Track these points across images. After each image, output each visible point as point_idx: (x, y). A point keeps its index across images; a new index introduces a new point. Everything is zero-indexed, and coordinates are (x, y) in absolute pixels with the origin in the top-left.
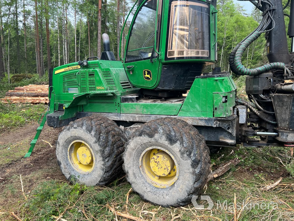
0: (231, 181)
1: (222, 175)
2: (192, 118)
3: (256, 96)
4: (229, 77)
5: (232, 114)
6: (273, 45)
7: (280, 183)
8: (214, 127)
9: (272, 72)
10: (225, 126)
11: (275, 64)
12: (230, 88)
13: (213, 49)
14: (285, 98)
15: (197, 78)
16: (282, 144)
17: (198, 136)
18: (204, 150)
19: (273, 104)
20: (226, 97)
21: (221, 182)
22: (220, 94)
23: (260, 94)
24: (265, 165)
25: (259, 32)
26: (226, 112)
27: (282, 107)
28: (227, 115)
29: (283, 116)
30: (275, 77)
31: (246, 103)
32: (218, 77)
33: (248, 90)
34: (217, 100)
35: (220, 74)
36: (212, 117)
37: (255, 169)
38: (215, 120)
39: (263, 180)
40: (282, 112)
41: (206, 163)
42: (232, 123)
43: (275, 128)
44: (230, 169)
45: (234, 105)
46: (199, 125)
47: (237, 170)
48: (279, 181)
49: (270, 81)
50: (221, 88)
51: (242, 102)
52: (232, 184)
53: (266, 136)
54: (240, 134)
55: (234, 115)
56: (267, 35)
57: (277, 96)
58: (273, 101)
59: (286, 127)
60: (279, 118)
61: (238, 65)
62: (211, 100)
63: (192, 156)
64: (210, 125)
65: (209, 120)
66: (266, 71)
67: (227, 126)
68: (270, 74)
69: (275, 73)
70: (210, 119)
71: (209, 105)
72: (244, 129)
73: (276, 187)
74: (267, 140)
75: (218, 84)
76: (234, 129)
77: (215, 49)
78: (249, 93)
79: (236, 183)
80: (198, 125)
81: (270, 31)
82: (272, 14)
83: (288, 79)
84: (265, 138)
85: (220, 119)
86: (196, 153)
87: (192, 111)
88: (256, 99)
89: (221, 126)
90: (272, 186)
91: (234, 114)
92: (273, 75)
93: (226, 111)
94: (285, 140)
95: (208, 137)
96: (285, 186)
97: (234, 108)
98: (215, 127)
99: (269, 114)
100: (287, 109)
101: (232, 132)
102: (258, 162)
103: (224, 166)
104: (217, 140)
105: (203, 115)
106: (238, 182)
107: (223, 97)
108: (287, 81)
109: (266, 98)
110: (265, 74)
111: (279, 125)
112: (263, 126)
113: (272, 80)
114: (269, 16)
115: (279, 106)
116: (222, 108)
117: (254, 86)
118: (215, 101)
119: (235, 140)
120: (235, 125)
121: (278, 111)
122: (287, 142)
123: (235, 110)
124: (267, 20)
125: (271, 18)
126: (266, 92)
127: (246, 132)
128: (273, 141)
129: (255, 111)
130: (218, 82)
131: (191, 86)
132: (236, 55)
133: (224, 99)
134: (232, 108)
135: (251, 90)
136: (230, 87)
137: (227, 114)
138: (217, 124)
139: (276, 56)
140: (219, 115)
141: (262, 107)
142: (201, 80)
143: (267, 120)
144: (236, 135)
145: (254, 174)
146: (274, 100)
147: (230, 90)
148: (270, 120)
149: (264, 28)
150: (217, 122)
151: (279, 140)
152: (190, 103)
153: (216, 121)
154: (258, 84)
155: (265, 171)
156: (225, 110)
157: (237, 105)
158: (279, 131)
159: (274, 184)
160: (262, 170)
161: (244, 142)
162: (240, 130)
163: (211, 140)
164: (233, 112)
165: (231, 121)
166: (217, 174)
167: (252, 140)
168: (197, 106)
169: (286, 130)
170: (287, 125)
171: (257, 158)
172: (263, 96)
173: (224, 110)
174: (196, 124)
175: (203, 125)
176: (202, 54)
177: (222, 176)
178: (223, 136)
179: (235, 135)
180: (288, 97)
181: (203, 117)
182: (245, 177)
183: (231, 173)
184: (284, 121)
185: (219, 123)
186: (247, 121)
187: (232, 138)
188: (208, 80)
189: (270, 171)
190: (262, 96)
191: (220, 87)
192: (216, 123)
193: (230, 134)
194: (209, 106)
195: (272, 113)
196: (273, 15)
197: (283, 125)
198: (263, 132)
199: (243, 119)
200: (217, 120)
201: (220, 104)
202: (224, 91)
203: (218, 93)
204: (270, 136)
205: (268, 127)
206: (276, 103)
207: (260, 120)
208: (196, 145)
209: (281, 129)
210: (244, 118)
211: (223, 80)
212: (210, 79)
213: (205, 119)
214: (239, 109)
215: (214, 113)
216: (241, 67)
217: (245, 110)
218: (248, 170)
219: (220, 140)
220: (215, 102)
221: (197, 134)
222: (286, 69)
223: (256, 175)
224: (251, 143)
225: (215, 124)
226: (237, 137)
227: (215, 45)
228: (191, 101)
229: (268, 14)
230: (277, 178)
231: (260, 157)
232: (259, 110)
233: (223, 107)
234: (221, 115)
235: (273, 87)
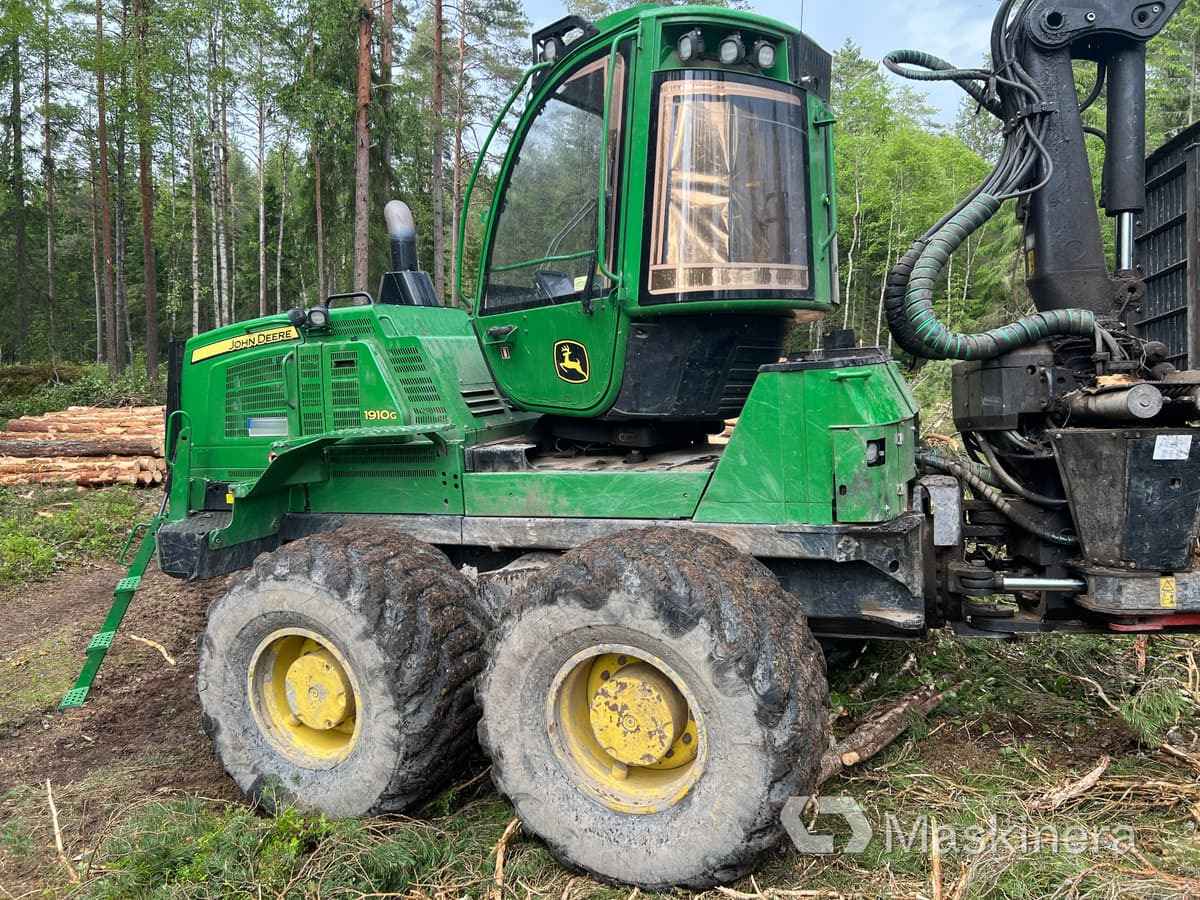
0: (912, 776)
1: (874, 756)
2: (751, 530)
3: (995, 438)
4: (889, 366)
5: (905, 510)
6: (1049, 242)
7: (1101, 779)
8: (838, 560)
9: (1049, 344)
10: (879, 556)
11: (1060, 314)
12: (892, 408)
13: (823, 259)
14: (1103, 444)
15: (766, 370)
16: (1101, 622)
17: (779, 597)
18: (803, 654)
19: (1061, 469)
20: (881, 444)
21: (873, 783)
22: (856, 431)
23: (1010, 431)
24: (1039, 709)
25: (995, 197)
26: (882, 501)
27: (1094, 477)
28: (886, 513)
29: (1101, 513)
30: (1060, 364)
31: (958, 468)
32: (845, 366)
33: (962, 415)
34: (847, 456)
35: (854, 357)
36: (827, 523)
37: (1003, 727)
38: (841, 535)
39: (1035, 768)
40: (1094, 498)
41: (812, 706)
42: (907, 544)
43: (1070, 562)
44: (906, 731)
45: (912, 476)
46: (781, 553)
47: (934, 735)
48: (1098, 771)
49: (1045, 381)
50: (859, 411)
51: (941, 462)
52: (918, 790)
53: (1039, 591)
54: (938, 589)
55: (913, 512)
56: (1024, 208)
57: (1073, 435)
58: (1057, 455)
59: (1113, 557)
60: (1083, 521)
61: (921, 321)
62: (824, 457)
63: (760, 678)
64: (822, 555)
65: (818, 535)
66: (1028, 341)
67: (889, 555)
68: (1044, 352)
69: (1060, 351)
70: (820, 531)
71: (815, 477)
72: (955, 566)
73: (1089, 796)
74: (1041, 608)
75: (847, 395)
76: (917, 567)
77: (831, 262)
78: (965, 426)
79: (930, 786)
80: (773, 555)
81: (1034, 193)
82: (1041, 128)
83: (1111, 373)
84: (1036, 603)
85: (860, 528)
86: (773, 667)
87: (748, 498)
88: (996, 449)
89: (864, 558)
90: (1074, 793)
91: (914, 509)
92: (1054, 356)
93: (883, 497)
94: (1111, 606)
95: (816, 604)
96: (1124, 789)
97: (911, 485)
98: (843, 560)
99: (1047, 509)
100: (1112, 484)
101: (909, 579)
102: (1012, 700)
103: (882, 720)
104: (855, 615)
105: (796, 516)
106: (939, 779)
107: (869, 442)
108: (1107, 381)
109: (1031, 447)
110: (1023, 353)
111: (1087, 549)
112: (1025, 554)
113: (1049, 376)
114: (1028, 137)
115: (1082, 475)
116: (865, 485)
117: (985, 401)
118: (838, 459)
119: (919, 611)
120: (919, 552)
121: (1079, 495)
122: (1119, 612)
123: (914, 496)
124: (1023, 152)
125: (1035, 145)
126: (1031, 423)
127: (961, 577)
128: (1065, 611)
129: (995, 497)
130: (846, 385)
131: (742, 404)
132: (913, 284)
133: (872, 453)
134: (903, 488)
135: (972, 415)
136: (892, 404)
137: (887, 508)
138: (850, 550)
139: (1062, 287)
140: (855, 513)
141: (1017, 481)
142: (781, 379)
143: (1039, 530)
144: (925, 590)
145: (998, 746)
146: (1063, 454)
147: (895, 417)
148: (1051, 531)
149: (1010, 179)
150: (848, 542)
151: (1091, 607)
152: (741, 467)
153: (845, 538)
154: (1000, 393)
155: (1038, 731)
156: (880, 496)
157: (924, 473)
158: (1089, 571)
159: (1080, 784)
160: (1029, 729)
161: (957, 618)
162: (938, 572)
163: (829, 615)
164: (910, 503)
165: (904, 536)
166: (855, 750)
167: (987, 609)
168: (769, 480)
169: (1112, 566)
170: (1117, 550)
171: (1007, 685)
172: (1021, 438)
173: (875, 494)
174: (766, 552)
175: (794, 555)
176: (782, 278)
177: (877, 758)
178: (873, 597)
179: (918, 592)
180: (1115, 438)
181: (795, 524)
182: (965, 757)
183: (909, 745)
184: (1105, 531)
185: (857, 544)
186: (965, 534)
187: (907, 602)
188: (806, 379)
189: (1060, 734)
190: (1015, 437)
191: (855, 404)
192: (847, 546)
193: (902, 588)
194: (814, 482)
195: (1057, 501)
196: (1044, 131)
197: (1102, 547)
198: (1027, 576)
199: (947, 529)
200: (849, 534)
201: (856, 470)
202: (871, 421)
203: (848, 429)
204: (1053, 593)
205: (1045, 557)
206: (1071, 464)
207: (1013, 533)
208: (771, 634)
209: (1096, 564)
210: (951, 523)
211: (866, 377)
212: (815, 376)
213: (801, 531)
214: (932, 491)
215: (838, 508)
216: (933, 329)
217: (954, 493)
218: (976, 731)
219: (864, 613)
220: (839, 465)
221: (775, 591)
222: (1102, 333)
223: (1009, 750)
224: (982, 621)
225: (840, 549)
226: (927, 600)
227: (829, 245)
228: (744, 463)
229: (1025, 128)
230: (1092, 761)
231: (1020, 680)
232: (1007, 491)
233: (869, 482)
234: (863, 513)
235: (1058, 402)
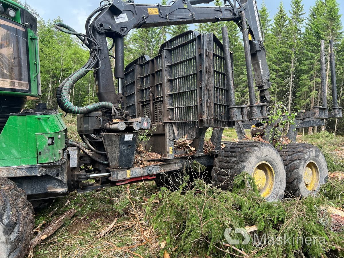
0: (64, 237)
1: (53, 234)
2: (7, 169)
3: (88, 136)
4: (57, 115)
5: (61, 158)
6: (101, 84)
7: (115, 224)
8: (39, 175)
9: (101, 111)
10: (53, 172)
11: (104, 103)
12: (57, 128)
13: (34, 81)
14: (113, 137)
15: (13, 115)
16: (114, 183)
17: (15, 190)
19: (104, 144)
20: (53, 138)
21: (52, 243)
22: (44, 135)
23: (91, 134)
24: (102, 209)
25: (87, 70)
26: (53, 156)
27: (112, 146)
28: (54, 159)
29: (113, 155)
30: (104, 116)
31: (78, 145)
32: (41, 115)
33: (79, 129)
34: (41, 142)
35: (45, 112)
36: (35, 164)
37: (92, 216)
38: (39, 167)
39: (99, 226)
40: (112, 151)
41: (26, 224)
42: (62, 168)
43: (107, 168)
44: (64, 224)
45: (64, 147)
46: (18, 175)
47: (73, 223)
48: (114, 223)
49: (100, 120)
50: (45, 128)
51: (73, 143)
52: (65, 241)
53: (100, 177)
54: (72, 180)
55: (64, 158)
56: (95, 74)
57: (107, 135)
58: (103, 140)
59: (116, 166)
60: (110, 157)
61: (65, 102)
62: (34, 143)
63: (5, 219)
64: (33, 174)
65: (32, 168)
66: (96, 109)
67: (56, 172)
68: (100, 113)
69: (104, 112)
70: (32, 167)
71: (31, 149)
72: (76, 173)
73: (111, 230)
74: (100, 182)
75: (41, 123)
76: (65, 174)
77: (37, 81)
78: (82, 133)
79: (69, 239)
80: (16, 176)
81: (97, 70)
82: (98, 53)
83: (116, 119)
84: (99, 180)
85: (46, 165)
86: (10, 214)
87: (6, 158)
88: (88, 139)
89: (48, 174)
90: (108, 230)
91: (64, 157)
92: (103, 114)
93: (53, 155)
94: (116, 179)
95: (32, 190)
96: (120, 226)
97: (64, 150)
98: (41, 175)
99: (102, 154)
100: (116, 147)
101: (63, 178)
102: (95, 208)
103: (56, 222)
104: (46, 192)
105: (24, 162)
106: (72, 236)
107: (49, 138)
108: (115, 121)
109: (97, 138)
110: (94, 113)
111: (111, 165)
112: (96, 167)
113: (101, 119)
114: (95, 55)
115: (109, 145)
116: (48, 151)
117: (85, 126)
118: (38, 143)
119: (66, 187)
120: (66, 170)
121: (109, 150)
122: (117, 180)
123: (65, 153)
124: (94, 58)
125: (97, 57)
126: (97, 131)
127: (78, 176)
128: (106, 182)
129: (88, 152)
130: (41, 121)
131: (4, 126)
132: (63, 91)
133: (50, 141)
134: (61, 151)
135: (82, 129)
136: (57, 126)
137: (55, 158)
138: (43, 172)
139: (105, 96)
140: (44, 160)
141: (94, 148)
142: (18, 118)
143: (99, 161)
144: (68, 181)
145: (90, 222)
146: (104, 140)
147: (58, 130)
148: (102, 161)
149: (91, 65)
150: (42, 169)
151: (111, 180)
152: (3, 148)
153: (41, 168)
154: (88, 124)
155: (101, 215)
156: (52, 154)
157: (68, 146)
158: (111, 170)
159: (110, 227)
160: (99, 215)
161: (78, 188)
162: (72, 175)
163: (37, 193)
164: (63, 155)
165: (61, 165)
166: (46, 234)
167: (86, 184)
168: (14, 151)
169: (116, 168)
170: (117, 164)
171: (95, 204)
172: (94, 136)
173: (51, 154)
174: (13, 175)
175: (23, 175)
176: (21, 85)
177: (54, 234)
178: (51, 185)
179: (65, 182)
180: (116, 136)
181: (24, 165)
182: (80, 227)
183: (64, 228)
184: (114, 159)
185: (45, 170)
186: (79, 164)
187: (62, 185)
188: (27, 118)
189: (107, 215)
190: (93, 136)
191: (44, 126)
192: (42, 171)
193: (60, 181)
194: (30, 151)
195: (104, 152)
196: (99, 54)
197: (114, 164)
198: (97, 173)
199: (74, 162)
200: (42, 167)
201: (44, 147)
202: (49, 131)
203: (42, 134)
204: (103, 177)
205: (101, 168)
206: (106, 142)
207: (93, 162)
208: (10, 203)
209: (113, 168)
210: (75, 161)
211: (48, 118)
212: (30, 117)
213: (26, 167)
214: (70, 152)
215: (39, 159)
216: (69, 105)
217: (76, 152)
218: (84, 219)
219: (49, 190)
220: (39, 145)
221: (14, 188)
222: (114, 109)
223: (93, 222)
224: (85, 187)
225: (39, 172)
226: (68, 184)
227: (37, 76)
228: (5, 146)
229: (94, 52)
230: (113, 220)
231: (98, 202)
232: (92, 151)
233: (49, 150)
234: (47, 160)
235: (104, 126)
